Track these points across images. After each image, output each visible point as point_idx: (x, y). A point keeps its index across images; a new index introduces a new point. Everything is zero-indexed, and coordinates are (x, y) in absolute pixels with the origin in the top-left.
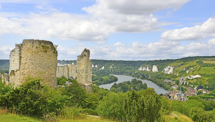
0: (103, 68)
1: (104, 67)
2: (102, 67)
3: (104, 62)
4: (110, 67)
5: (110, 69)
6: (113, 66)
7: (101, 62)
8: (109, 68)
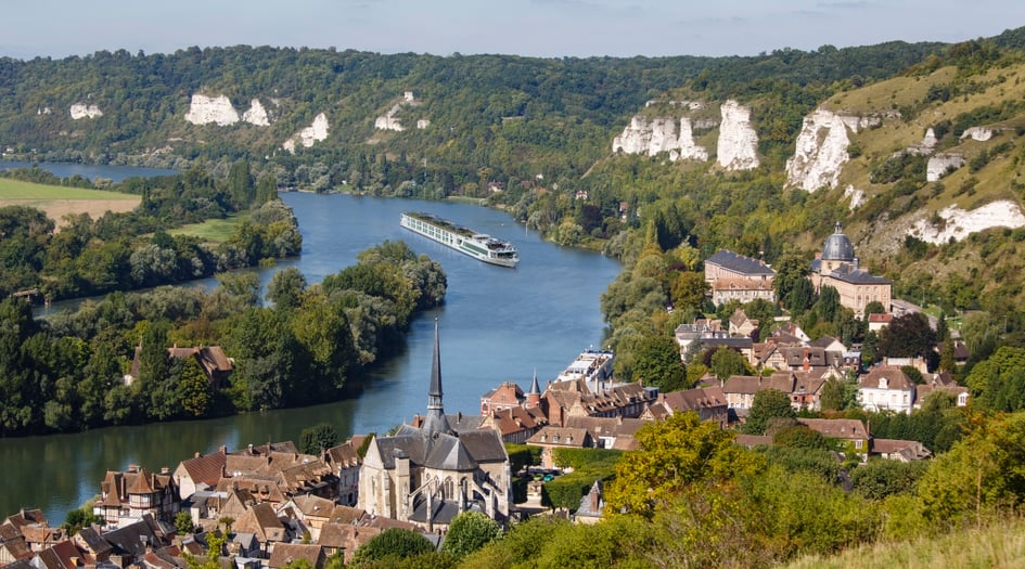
0: (318, 130)
1: (331, 120)
2: (304, 121)
3: (338, 69)
4: (381, 124)
5: (372, 141)
6: (406, 115)
7: (305, 73)
8: (371, 130)
